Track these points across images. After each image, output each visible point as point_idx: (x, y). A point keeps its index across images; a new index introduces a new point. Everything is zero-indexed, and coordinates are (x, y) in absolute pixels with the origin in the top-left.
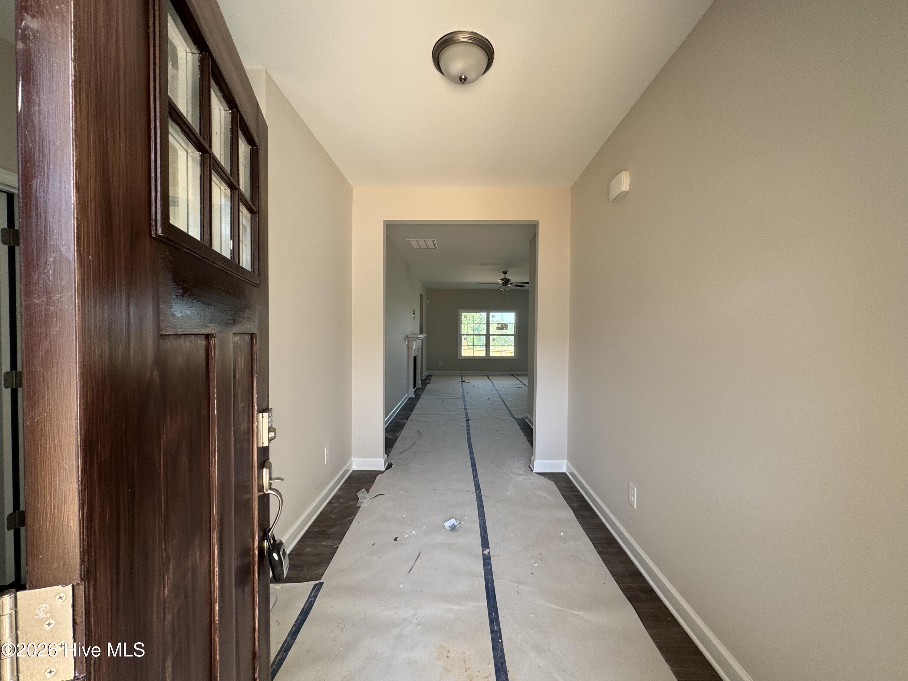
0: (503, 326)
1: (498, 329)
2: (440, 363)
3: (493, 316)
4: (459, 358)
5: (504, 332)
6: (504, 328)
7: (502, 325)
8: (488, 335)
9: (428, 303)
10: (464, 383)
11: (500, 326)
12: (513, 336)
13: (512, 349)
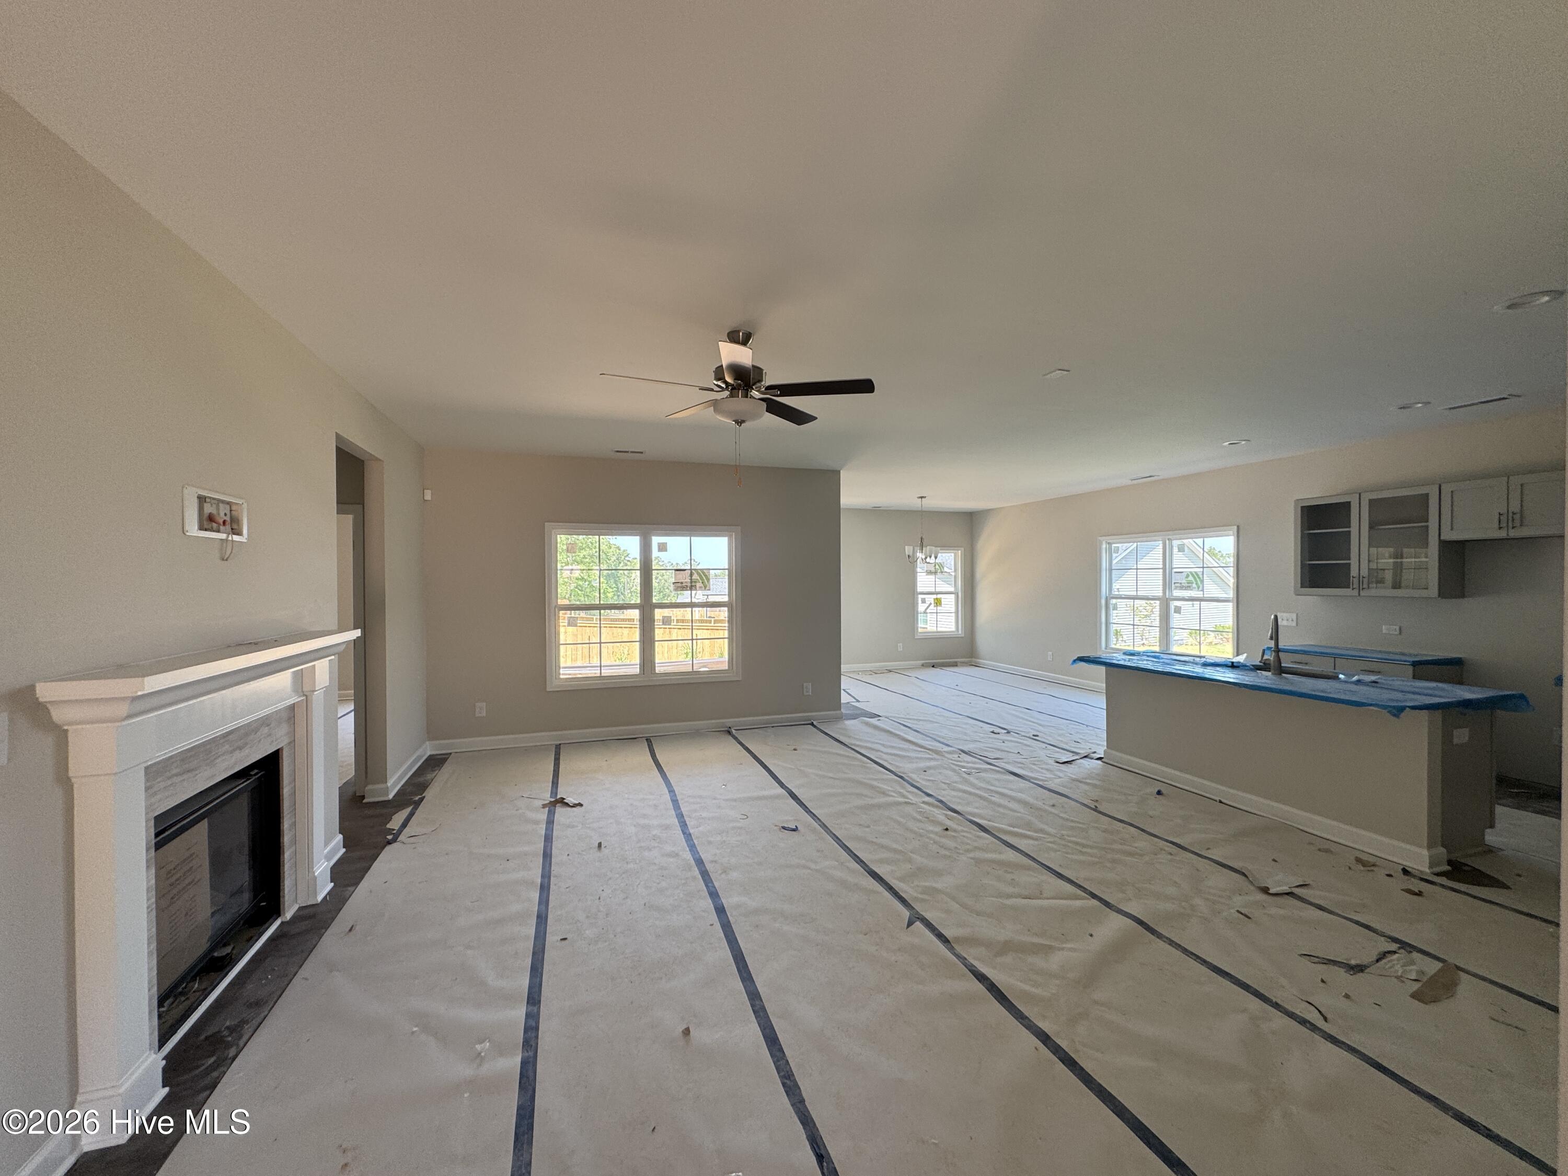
0: (695, 577)
1: (680, 587)
2: (481, 710)
3: (663, 548)
4: (548, 690)
5: (699, 596)
6: (698, 585)
7: (691, 575)
8: (647, 607)
9: (428, 496)
10: (560, 810)
11: (685, 578)
12: (726, 609)
13: (723, 647)
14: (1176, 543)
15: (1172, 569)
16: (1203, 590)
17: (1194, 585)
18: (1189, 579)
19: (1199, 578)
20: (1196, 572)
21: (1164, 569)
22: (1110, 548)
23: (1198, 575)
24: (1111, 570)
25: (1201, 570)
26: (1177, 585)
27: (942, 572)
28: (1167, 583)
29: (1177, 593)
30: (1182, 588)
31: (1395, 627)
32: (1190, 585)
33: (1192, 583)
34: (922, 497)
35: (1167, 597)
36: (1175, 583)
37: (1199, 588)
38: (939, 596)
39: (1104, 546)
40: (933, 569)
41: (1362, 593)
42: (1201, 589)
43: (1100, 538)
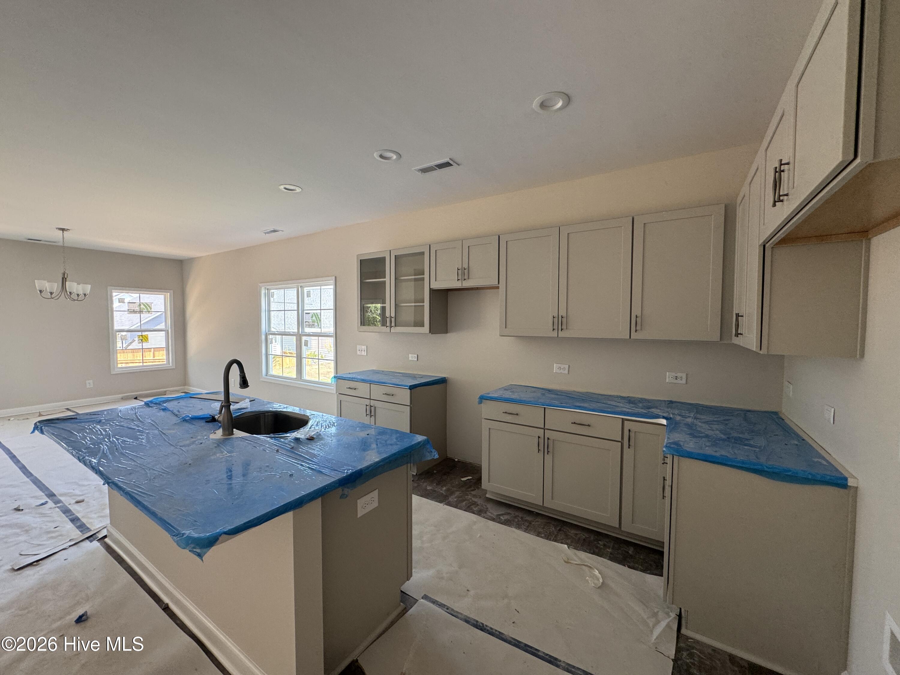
14: (306, 290)
15: (304, 310)
16: (320, 328)
17: (316, 324)
18: (313, 319)
19: (318, 318)
20: (316, 313)
21: (298, 310)
22: (269, 294)
23: (318, 315)
24: (269, 311)
25: (319, 311)
26: (307, 323)
27: (149, 312)
28: (300, 323)
29: (307, 330)
30: (310, 326)
31: (415, 355)
32: (313, 323)
33: (315, 322)
34: (63, 230)
35: (300, 333)
36: (305, 322)
37: (318, 325)
38: (144, 334)
39: (263, 292)
40: (137, 309)
41: (393, 330)
42: (319, 327)
43: (260, 284)
